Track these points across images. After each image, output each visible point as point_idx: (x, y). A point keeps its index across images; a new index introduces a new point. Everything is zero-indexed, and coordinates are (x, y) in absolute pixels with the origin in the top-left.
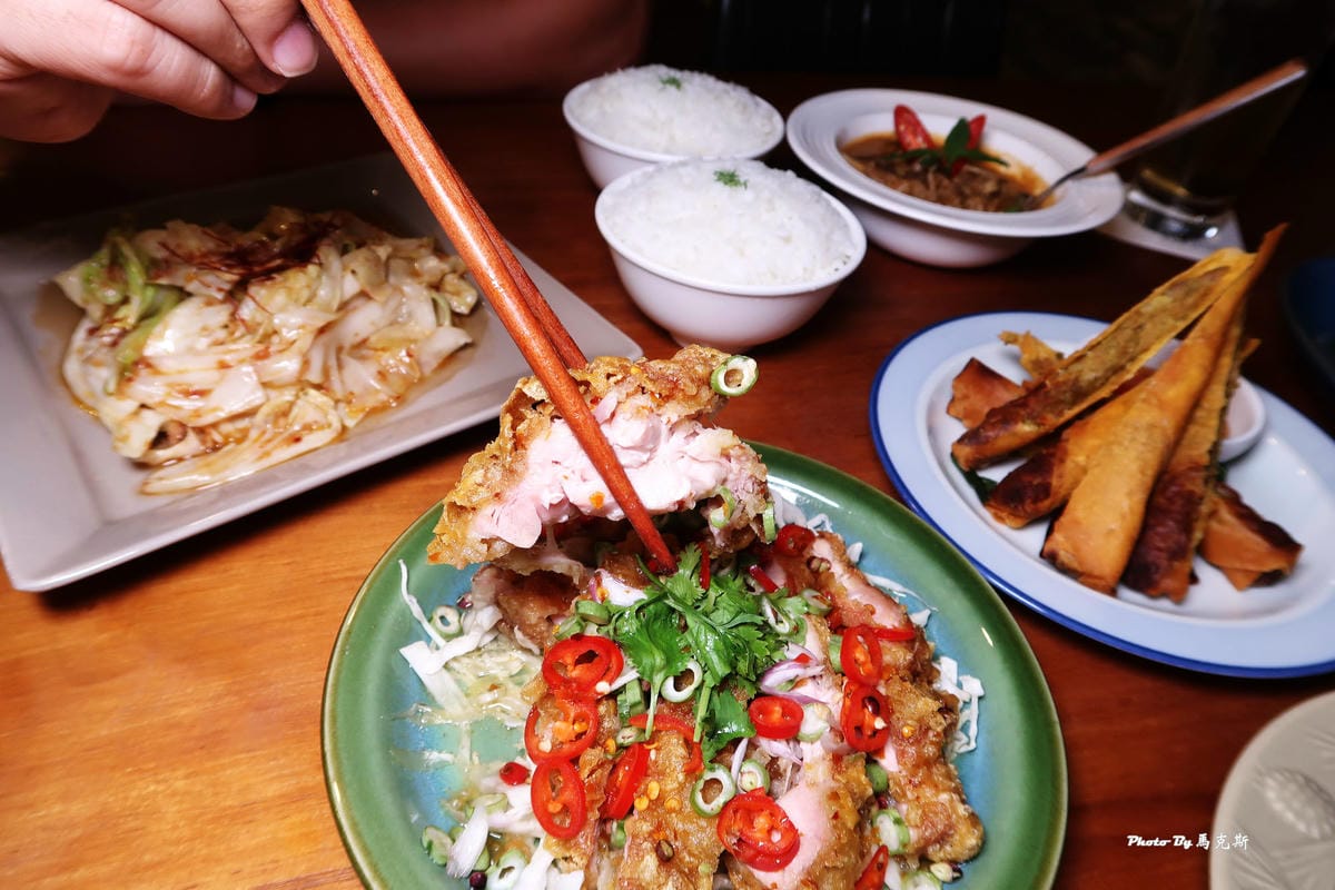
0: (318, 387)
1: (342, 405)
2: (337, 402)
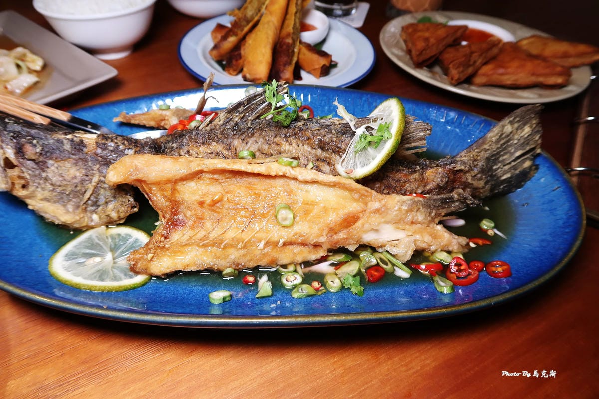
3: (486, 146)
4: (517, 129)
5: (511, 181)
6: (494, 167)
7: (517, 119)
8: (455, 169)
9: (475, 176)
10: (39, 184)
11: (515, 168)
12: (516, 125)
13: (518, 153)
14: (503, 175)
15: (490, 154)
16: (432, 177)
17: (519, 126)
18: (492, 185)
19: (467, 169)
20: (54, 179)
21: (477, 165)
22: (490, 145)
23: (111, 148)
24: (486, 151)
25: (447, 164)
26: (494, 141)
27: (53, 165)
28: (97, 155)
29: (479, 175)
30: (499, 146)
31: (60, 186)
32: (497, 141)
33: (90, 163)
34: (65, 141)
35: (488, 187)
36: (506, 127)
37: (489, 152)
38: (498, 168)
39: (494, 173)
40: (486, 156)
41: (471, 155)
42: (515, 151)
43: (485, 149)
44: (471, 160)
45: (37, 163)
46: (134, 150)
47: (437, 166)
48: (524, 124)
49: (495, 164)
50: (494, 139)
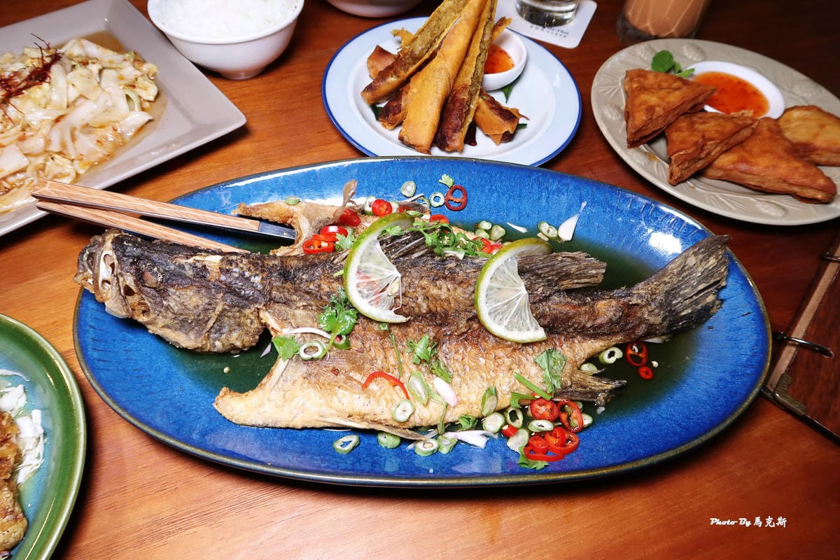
0: (60, 153)
1: (76, 162)
2: (72, 160)
3: (667, 279)
4: (701, 261)
5: (692, 317)
6: (674, 302)
7: (703, 250)
8: (631, 303)
9: (652, 311)
10: (160, 312)
11: (696, 302)
12: (700, 256)
13: (701, 287)
14: (683, 311)
15: (670, 287)
16: (604, 310)
17: (703, 258)
18: (670, 321)
19: (644, 303)
20: (176, 309)
21: (655, 299)
22: (671, 278)
23: (236, 275)
24: (666, 284)
25: (621, 297)
26: (675, 273)
27: (175, 294)
28: (221, 282)
29: (657, 311)
30: (681, 279)
31: (182, 314)
32: (679, 274)
33: (213, 290)
34: (187, 267)
35: (665, 323)
36: (689, 259)
37: (669, 285)
38: (678, 303)
39: (673, 309)
40: (665, 289)
41: (650, 288)
42: (698, 285)
43: (665, 281)
44: (648, 293)
45: (157, 291)
46: (260, 277)
47: (611, 298)
48: (710, 256)
49: (675, 298)
50: (675, 271)
